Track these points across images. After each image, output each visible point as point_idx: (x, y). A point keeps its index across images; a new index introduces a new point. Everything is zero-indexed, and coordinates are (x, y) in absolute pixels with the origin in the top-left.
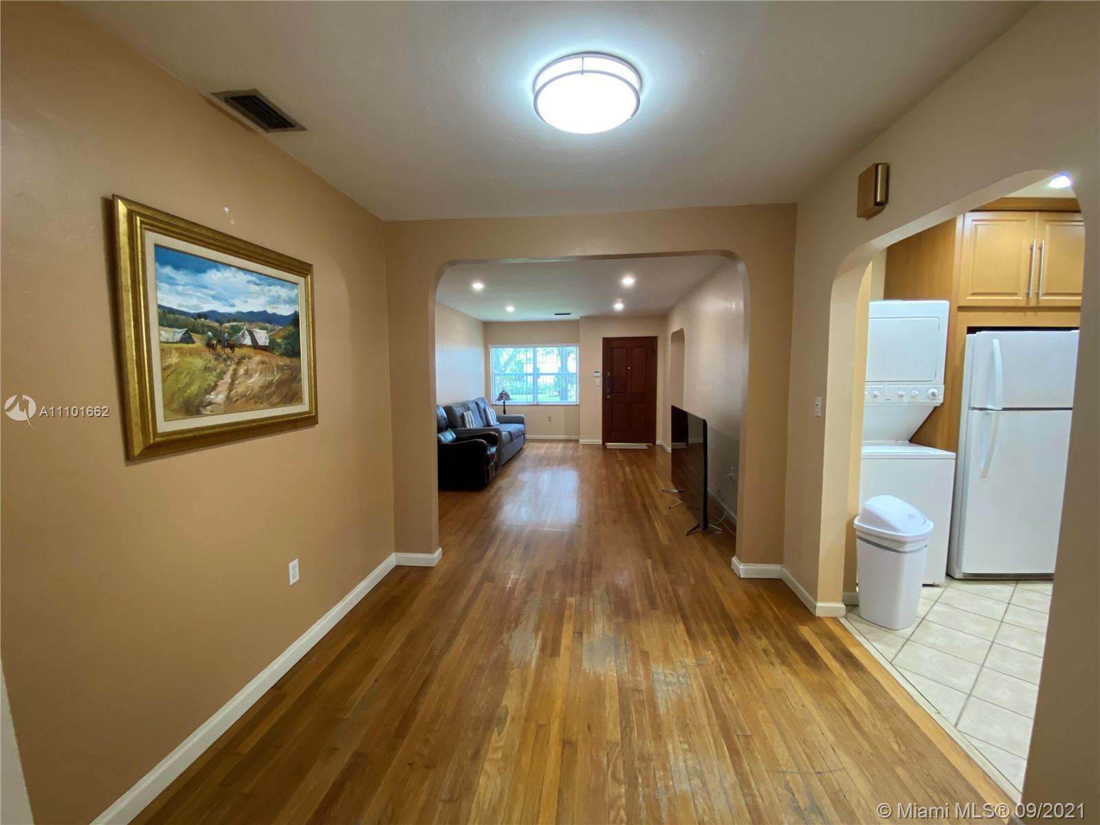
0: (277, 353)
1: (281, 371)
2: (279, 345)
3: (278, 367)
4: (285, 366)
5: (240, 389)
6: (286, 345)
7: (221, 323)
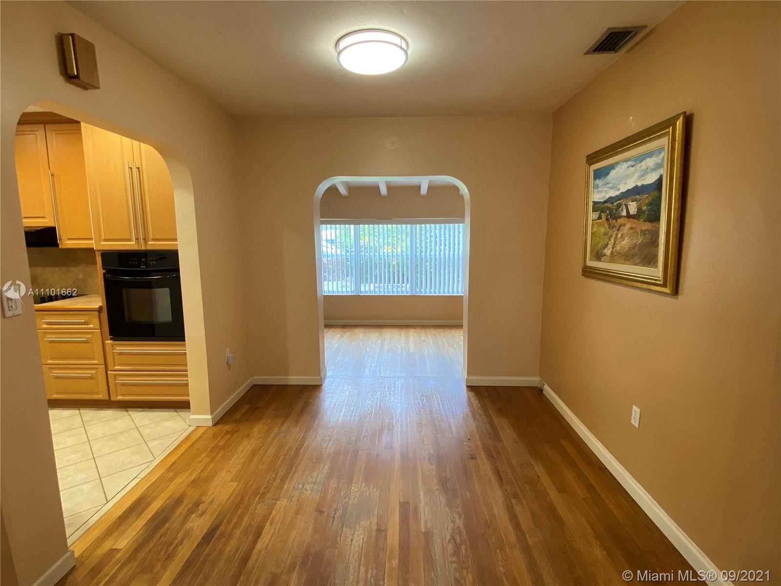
0: (642, 220)
1: (644, 235)
2: (644, 212)
3: (642, 231)
4: (647, 230)
5: (618, 248)
6: (649, 210)
7: (612, 203)
